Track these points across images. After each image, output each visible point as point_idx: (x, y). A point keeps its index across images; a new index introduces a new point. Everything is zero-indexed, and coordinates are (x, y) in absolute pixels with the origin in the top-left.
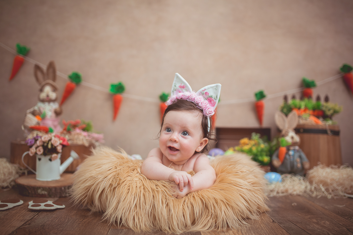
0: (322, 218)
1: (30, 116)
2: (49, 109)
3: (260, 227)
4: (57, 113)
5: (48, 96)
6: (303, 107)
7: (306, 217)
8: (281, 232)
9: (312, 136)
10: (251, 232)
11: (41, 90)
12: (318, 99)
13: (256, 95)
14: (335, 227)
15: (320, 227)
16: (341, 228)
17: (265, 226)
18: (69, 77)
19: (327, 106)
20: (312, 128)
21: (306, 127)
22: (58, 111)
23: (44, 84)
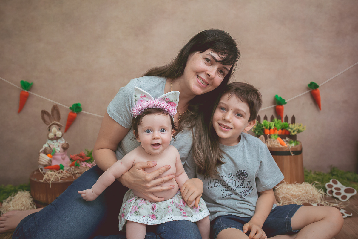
2: (57, 146)
4: (65, 149)
5: (55, 135)
6: (273, 128)
9: (277, 157)
11: (49, 130)
18: (71, 108)
19: (293, 128)
20: (278, 150)
21: (273, 150)
22: (65, 146)
23: (51, 124)
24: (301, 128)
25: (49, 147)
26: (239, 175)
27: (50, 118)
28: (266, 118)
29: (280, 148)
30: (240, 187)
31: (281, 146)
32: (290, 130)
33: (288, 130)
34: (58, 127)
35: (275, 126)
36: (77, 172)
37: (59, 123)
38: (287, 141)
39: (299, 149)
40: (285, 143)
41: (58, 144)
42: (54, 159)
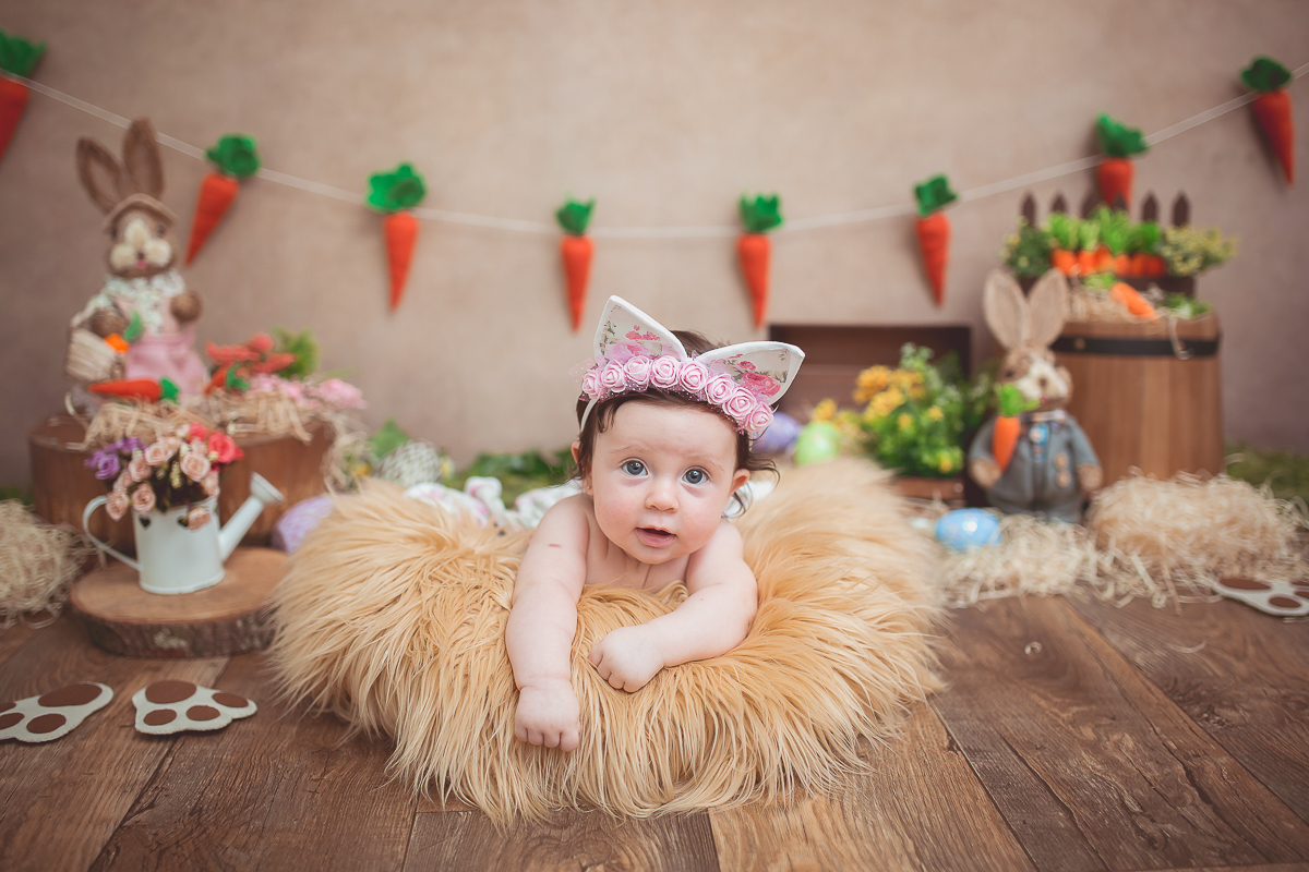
0: (1113, 719)
1: (84, 339)
2: (149, 303)
3: (905, 777)
4: (184, 316)
5: (141, 256)
6: (1091, 246)
7: (1064, 715)
8: (969, 799)
9: (1117, 363)
10: (871, 803)
11: (115, 233)
12: (1150, 210)
13: (919, 192)
14: (1150, 765)
15: (1099, 767)
16: (1168, 770)
17: (920, 774)
18: (213, 156)
19: (1182, 242)
20: (1119, 336)
21: (1097, 332)
22: (185, 305)
23: (120, 206)
24: (1215, 247)
25: (116, 306)
27: (117, 183)
28: (1059, 205)
29: (1128, 326)
31: (1133, 318)
32: (1167, 252)
33: (1158, 255)
35: (1101, 239)
36: (233, 414)
37: (157, 205)
38: (1155, 300)
39: (1208, 334)
40: (1148, 306)
41: (155, 298)
42: (138, 360)
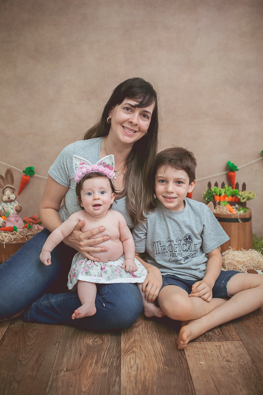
2: (11, 208)
4: (18, 211)
5: (9, 198)
9: (226, 223)
11: (3, 193)
18: (24, 171)
19: (243, 195)
20: (226, 217)
21: (221, 217)
22: (18, 209)
23: (5, 187)
24: (251, 196)
25: (3, 209)
26: (187, 239)
27: (4, 182)
28: (216, 185)
29: (228, 215)
30: (188, 251)
31: (230, 213)
32: (239, 197)
33: (237, 197)
34: (11, 191)
35: (225, 192)
36: (29, 234)
37: (12, 187)
38: (237, 208)
39: (247, 217)
40: (234, 210)
41: (12, 207)
42: (8, 220)
